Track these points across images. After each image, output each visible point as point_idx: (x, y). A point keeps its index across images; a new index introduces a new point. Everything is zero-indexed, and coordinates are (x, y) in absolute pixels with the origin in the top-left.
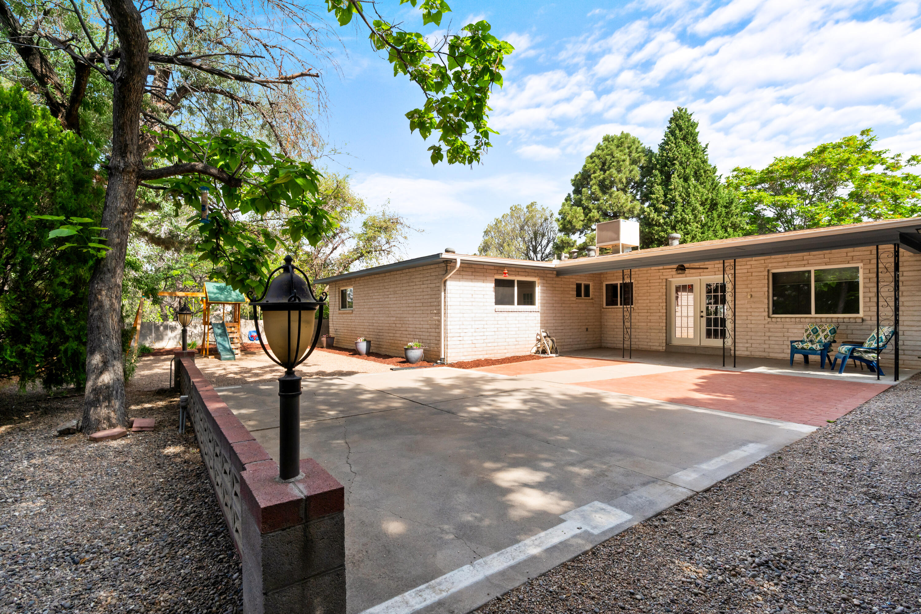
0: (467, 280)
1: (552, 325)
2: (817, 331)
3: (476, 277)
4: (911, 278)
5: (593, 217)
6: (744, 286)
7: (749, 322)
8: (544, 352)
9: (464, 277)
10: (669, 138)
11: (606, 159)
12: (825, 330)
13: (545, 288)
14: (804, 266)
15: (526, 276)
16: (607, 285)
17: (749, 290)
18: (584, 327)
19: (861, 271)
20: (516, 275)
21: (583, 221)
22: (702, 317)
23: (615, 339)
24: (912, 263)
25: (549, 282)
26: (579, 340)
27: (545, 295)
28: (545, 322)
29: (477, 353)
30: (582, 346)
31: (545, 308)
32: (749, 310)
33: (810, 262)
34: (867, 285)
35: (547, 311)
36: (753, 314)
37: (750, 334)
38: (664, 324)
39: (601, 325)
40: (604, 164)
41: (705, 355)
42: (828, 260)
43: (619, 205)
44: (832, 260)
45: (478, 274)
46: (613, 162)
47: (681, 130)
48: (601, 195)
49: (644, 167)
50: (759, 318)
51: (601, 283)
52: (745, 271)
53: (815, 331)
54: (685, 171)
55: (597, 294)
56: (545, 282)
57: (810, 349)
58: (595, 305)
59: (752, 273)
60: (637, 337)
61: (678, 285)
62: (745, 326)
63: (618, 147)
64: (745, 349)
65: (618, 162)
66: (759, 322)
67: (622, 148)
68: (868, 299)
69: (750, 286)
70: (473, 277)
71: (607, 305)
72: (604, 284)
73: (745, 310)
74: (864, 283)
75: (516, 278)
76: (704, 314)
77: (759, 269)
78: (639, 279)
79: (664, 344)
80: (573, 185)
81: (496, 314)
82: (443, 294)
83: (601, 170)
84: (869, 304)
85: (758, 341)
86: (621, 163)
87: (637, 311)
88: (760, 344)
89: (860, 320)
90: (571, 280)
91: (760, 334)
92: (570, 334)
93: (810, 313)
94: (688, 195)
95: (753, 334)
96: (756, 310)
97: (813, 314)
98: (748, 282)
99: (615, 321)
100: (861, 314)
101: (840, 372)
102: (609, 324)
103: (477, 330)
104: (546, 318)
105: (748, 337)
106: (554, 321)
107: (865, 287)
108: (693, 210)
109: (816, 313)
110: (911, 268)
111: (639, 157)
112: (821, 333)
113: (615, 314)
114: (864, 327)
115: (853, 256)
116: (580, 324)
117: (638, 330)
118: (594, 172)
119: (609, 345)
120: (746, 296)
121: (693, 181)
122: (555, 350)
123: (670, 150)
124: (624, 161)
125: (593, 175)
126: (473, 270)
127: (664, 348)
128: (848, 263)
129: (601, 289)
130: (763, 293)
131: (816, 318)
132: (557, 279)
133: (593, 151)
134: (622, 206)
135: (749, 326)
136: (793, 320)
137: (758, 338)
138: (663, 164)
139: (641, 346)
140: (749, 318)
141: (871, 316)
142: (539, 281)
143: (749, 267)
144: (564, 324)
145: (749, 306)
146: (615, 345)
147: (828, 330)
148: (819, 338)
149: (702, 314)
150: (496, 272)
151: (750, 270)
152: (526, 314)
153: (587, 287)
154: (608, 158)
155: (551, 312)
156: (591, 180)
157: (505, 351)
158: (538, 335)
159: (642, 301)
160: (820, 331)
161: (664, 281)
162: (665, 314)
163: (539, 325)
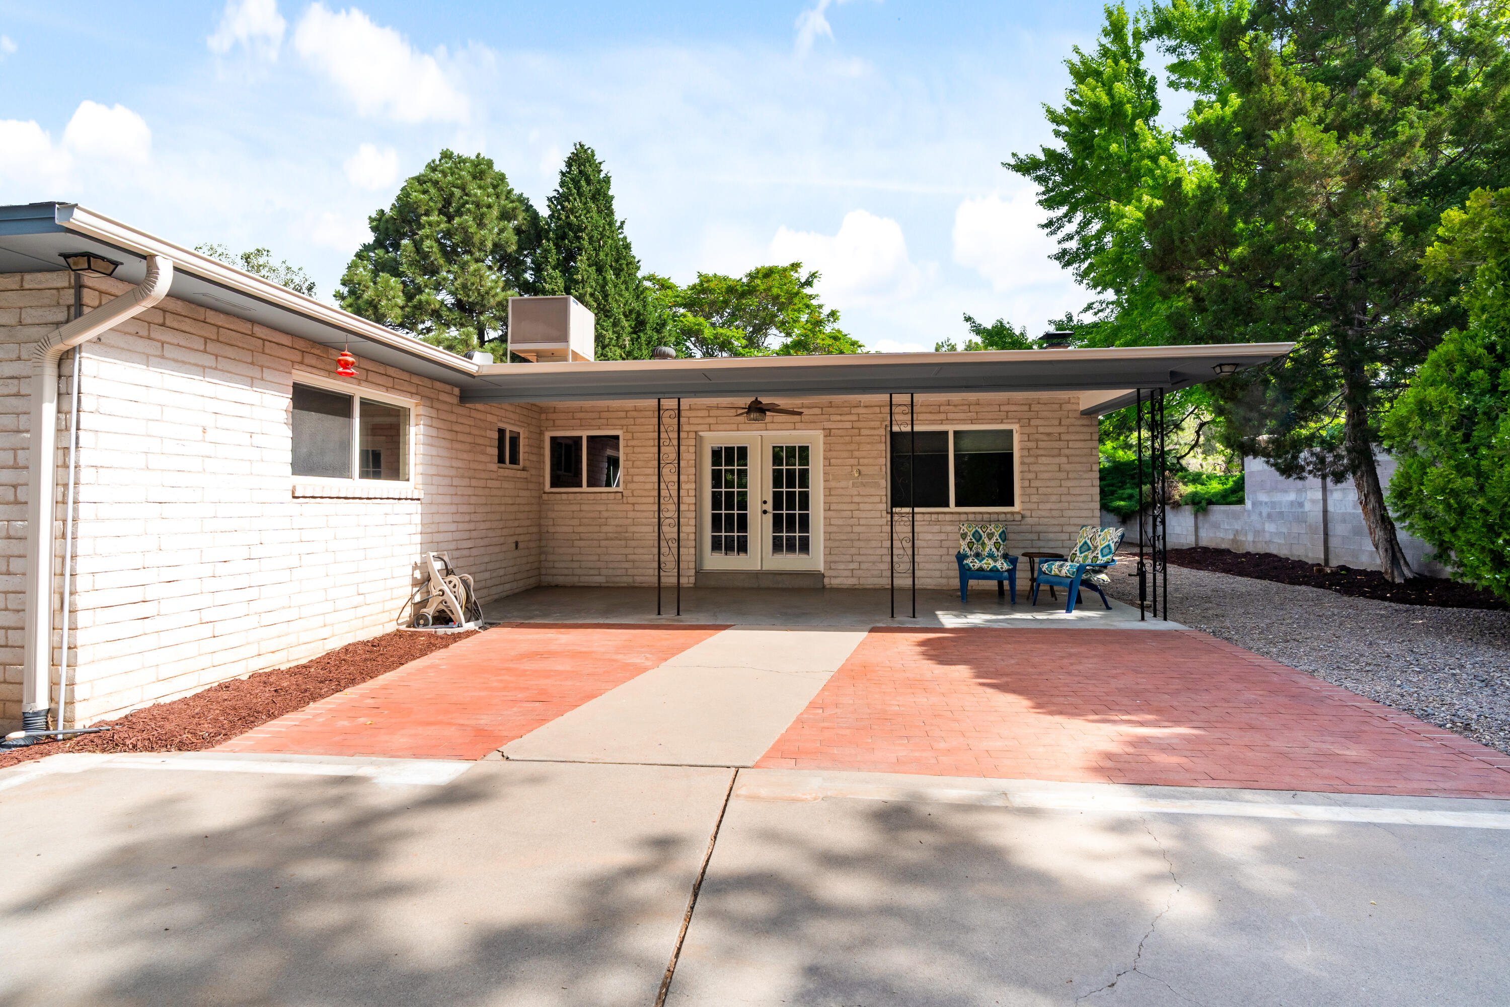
0: (181, 365)
1: (449, 536)
2: (981, 537)
3: (223, 363)
4: (1078, 452)
5: (428, 303)
6: (845, 454)
7: (854, 521)
8: (443, 618)
9: (169, 351)
10: (569, 188)
11: (452, 194)
12: (993, 534)
13: (434, 432)
14: (941, 422)
15: (387, 389)
16: (553, 439)
17: (855, 461)
18: (512, 540)
19: (1016, 438)
20: (359, 382)
21: (402, 308)
22: (765, 512)
23: (575, 565)
24: (1078, 429)
25: (444, 416)
26: (502, 572)
27: (434, 451)
28: (434, 528)
29: (218, 659)
30: (507, 587)
31: (433, 489)
32: (856, 499)
33: (951, 416)
34: (1027, 460)
35: (440, 499)
36: (862, 506)
37: (856, 544)
38: (693, 529)
39: (540, 533)
40: (447, 202)
41: (777, 589)
42: (973, 415)
43: (482, 290)
44: (980, 416)
45: (230, 352)
46: (467, 203)
47: (588, 182)
48: (441, 261)
49: (524, 232)
50: (873, 514)
51: (541, 433)
52: (849, 425)
53: (977, 536)
54: (597, 255)
55: (534, 458)
56: (434, 413)
57: (991, 570)
58: (531, 486)
59: (859, 429)
60: (630, 557)
61: (716, 445)
62: (849, 529)
63: (474, 178)
64: (849, 573)
65: (478, 206)
66: (873, 522)
67: (482, 182)
68: (1027, 483)
69: (856, 454)
70: (209, 360)
71: (553, 485)
72: (548, 435)
73: (848, 499)
74: (1022, 457)
75: (359, 391)
76: (769, 507)
77: (872, 424)
78: (637, 428)
79: (692, 572)
80: (374, 229)
81: (296, 507)
82: (49, 410)
83: (441, 212)
84: (1028, 491)
85: (872, 558)
86: (485, 209)
87: (631, 500)
88: (874, 563)
89: (1018, 517)
90: (490, 418)
91: (874, 544)
92: (486, 559)
93: (947, 505)
94: (606, 296)
95: (862, 544)
96: (866, 499)
97: (952, 507)
98: (853, 447)
99: (576, 522)
100: (1017, 507)
101: (1069, 610)
102: (559, 529)
103: (221, 569)
104: (437, 518)
105: (853, 551)
106: (453, 527)
107: (1022, 463)
108: (615, 324)
109: (958, 504)
110: (1077, 437)
111: (514, 209)
112: (986, 541)
113: (576, 508)
114: (1023, 528)
115: (1007, 412)
116: (505, 532)
117: (633, 543)
118: (427, 214)
119: (561, 580)
120: (851, 473)
121: (610, 275)
122: (472, 612)
123: (572, 211)
124: (489, 206)
125: (424, 219)
126: (211, 333)
127: (692, 580)
128: (1002, 423)
129: (541, 447)
130: (877, 468)
131: (959, 513)
132: (460, 410)
133: (422, 172)
134: (487, 293)
135: (856, 529)
136: (934, 517)
137: (871, 552)
138: (560, 232)
139: (638, 579)
140: (856, 514)
141: (1031, 510)
142: (421, 410)
143: (855, 418)
144: (474, 534)
145: (854, 492)
146: (576, 579)
147: (997, 534)
148: (987, 549)
149: (765, 507)
150: (297, 356)
151: (856, 425)
152: (388, 506)
153: (515, 440)
154: (457, 192)
155: (448, 499)
156: (421, 226)
157: (325, 632)
158: (416, 567)
159: (642, 479)
160: (984, 536)
161: (692, 435)
162: (693, 508)
163: (418, 539)
